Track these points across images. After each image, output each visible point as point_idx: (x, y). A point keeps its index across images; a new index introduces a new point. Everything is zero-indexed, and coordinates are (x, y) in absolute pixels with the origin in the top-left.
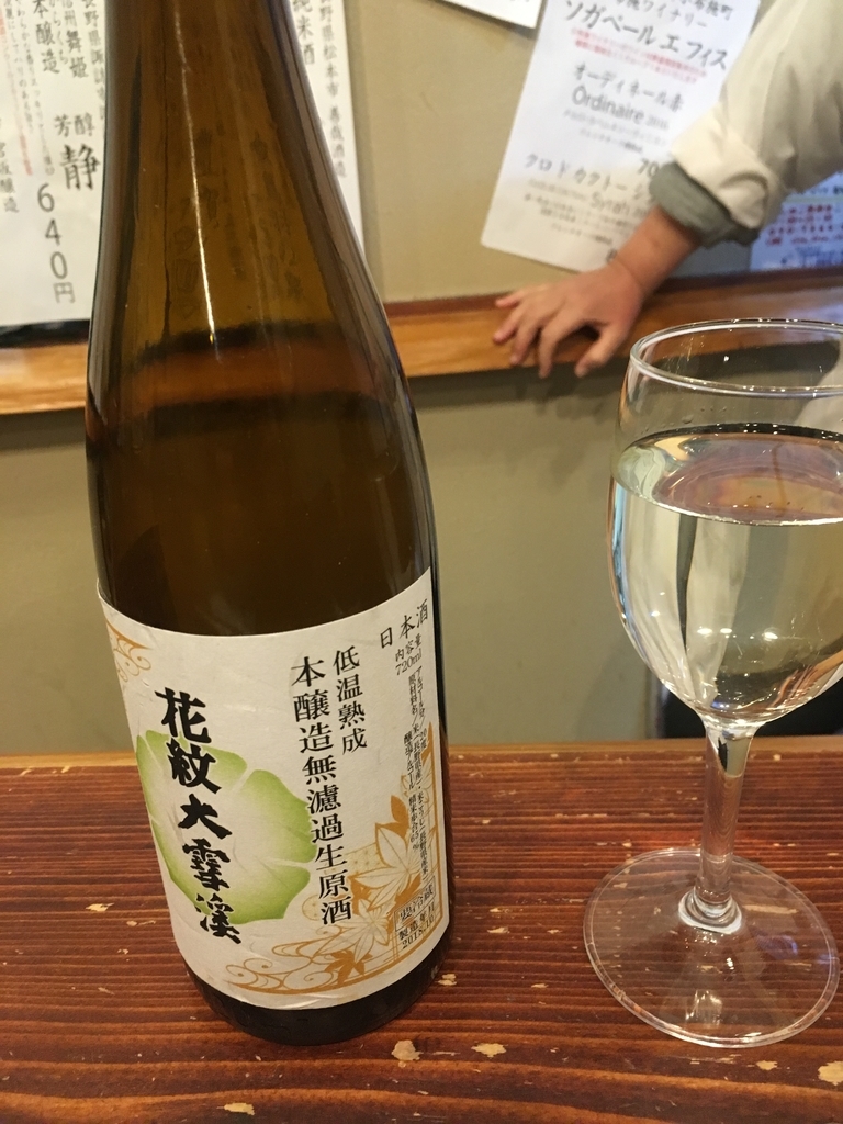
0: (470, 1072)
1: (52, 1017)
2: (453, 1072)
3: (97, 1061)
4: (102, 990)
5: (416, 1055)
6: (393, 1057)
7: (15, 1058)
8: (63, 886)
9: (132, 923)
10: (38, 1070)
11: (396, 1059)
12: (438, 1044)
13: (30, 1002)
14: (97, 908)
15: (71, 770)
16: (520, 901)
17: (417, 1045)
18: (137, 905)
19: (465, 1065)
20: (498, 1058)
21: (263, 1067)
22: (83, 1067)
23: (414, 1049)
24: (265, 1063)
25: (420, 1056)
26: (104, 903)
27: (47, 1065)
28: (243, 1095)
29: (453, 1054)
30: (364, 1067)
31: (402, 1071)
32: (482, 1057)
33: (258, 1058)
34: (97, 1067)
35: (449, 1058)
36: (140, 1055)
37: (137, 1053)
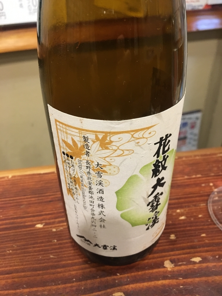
0: (193, 269)
1: (36, 270)
2: (187, 270)
3: (59, 284)
4: (52, 256)
5: (172, 265)
6: (165, 267)
7: (27, 288)
8: (24, 220)
9: (54, 230)
10: (37, 291)
11: (166, 268)
12: (179, 260)
13: (25, 265)
14: (39, 226)
15: (13, 177)
16: (186, 206)
17: (172, 261)
18: (53, 223)
19: (190, 266)
20: (200, 262)
21: (121, 278)
22: (54, 287)
23: (171, 263)
24: (121, 276)
25: (174, 265)
26: (41, 223)
27: (40, 289)
28: (118, 289)
29: (185, 263)
30: (156, 272)
31: (170, 272)
32: (195, 263)
33: (118, 274)
34: (59, 286)
35: (184, 265)
36: (74, 279)
37: (73, 279)
